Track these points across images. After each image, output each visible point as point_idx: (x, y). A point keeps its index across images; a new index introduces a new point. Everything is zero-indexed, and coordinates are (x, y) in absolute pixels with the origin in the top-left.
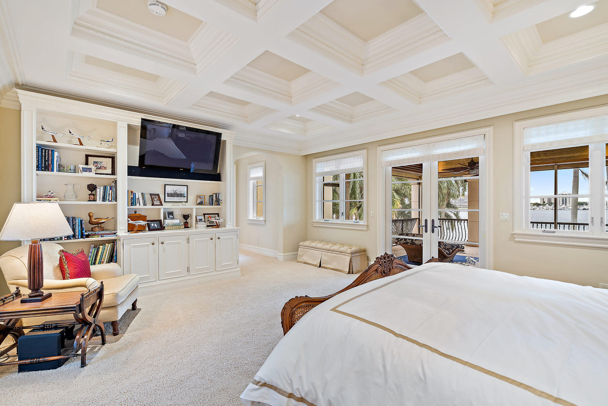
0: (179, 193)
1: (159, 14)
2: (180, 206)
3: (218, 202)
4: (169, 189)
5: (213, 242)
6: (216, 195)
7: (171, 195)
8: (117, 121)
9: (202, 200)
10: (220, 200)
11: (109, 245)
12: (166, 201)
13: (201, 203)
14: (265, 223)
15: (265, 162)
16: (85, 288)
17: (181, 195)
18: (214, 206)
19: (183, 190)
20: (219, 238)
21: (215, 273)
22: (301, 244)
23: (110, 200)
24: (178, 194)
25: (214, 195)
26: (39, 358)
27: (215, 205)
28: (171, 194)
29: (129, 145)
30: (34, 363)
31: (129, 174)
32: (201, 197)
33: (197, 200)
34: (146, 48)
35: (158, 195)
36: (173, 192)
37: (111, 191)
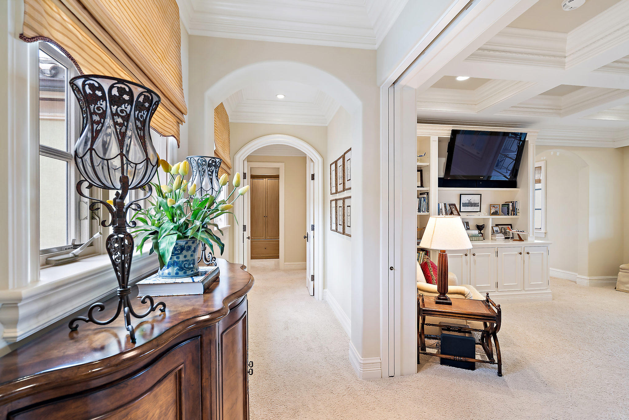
0: (473, 202)
1: (575, 8)
2: (476, 216)
3: (514, 211)
4: (465, 199)
5: (522, 257)
6: (513, 204)
7: (465, 205)
8: (429, 136)
9: (497, 209)
10: (517, 209)
11: (423, 253)
12: (461, 211)
13: (496, 213)
14: (545, 235)
15: (546, 161)
16: (463, 296)
17: (475, 205)
18: (510, 217)
19: (476, 199)
20: (528, 253)
21: (524, 292)
22: (621, 266)
23: (424, 211)
24: (472, 204)
25: (511, 204)
26: (461, 357)
27: (511, 215)
28: (466, 203)
29: (439, 158)
30: (459, 360)
31: (440, 186)
32: (496, 206)
33: (490, 210)
34: (522, 53)
35: (455, 205)
36: (467, 202)
37: (424, 202)
